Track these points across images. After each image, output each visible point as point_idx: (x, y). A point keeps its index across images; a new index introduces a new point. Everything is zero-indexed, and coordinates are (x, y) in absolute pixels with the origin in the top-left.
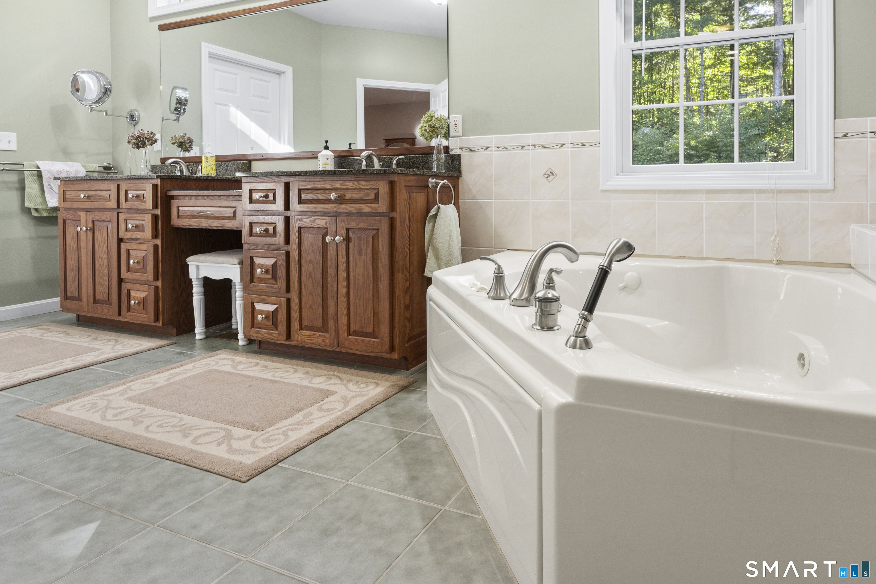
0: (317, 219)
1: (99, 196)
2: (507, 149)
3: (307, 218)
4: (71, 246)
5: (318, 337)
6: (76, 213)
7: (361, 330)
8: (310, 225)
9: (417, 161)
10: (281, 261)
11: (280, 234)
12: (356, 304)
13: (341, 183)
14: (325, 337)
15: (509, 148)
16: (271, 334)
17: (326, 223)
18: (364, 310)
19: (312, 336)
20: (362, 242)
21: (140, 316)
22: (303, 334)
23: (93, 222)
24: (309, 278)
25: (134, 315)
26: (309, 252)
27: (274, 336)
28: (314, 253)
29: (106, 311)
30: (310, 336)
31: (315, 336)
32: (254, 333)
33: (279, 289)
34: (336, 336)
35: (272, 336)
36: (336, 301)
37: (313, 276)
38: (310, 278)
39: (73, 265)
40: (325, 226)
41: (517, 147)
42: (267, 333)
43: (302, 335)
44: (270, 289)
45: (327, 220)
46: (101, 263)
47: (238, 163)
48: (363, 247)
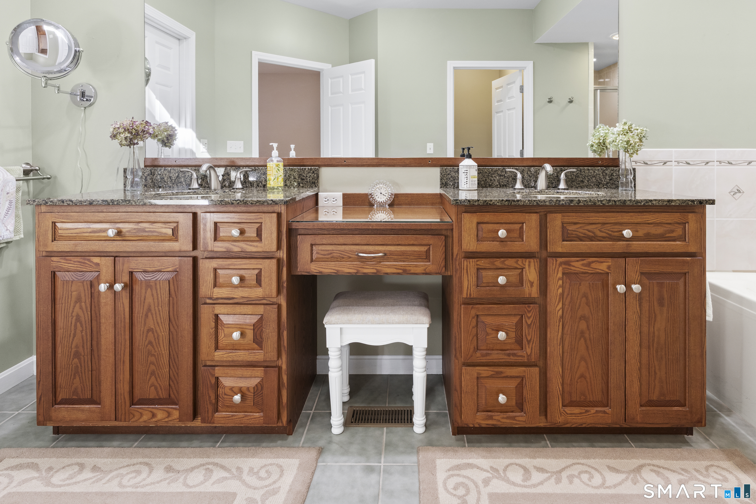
0: (593, 262)
1: (146, 232)
2: (689, 164)
3: (577, 261)
4: (74, 314)
5: (594, 414)
6: (89, 260)
7: (662, 398)
8: (582, 270)
9: (581, 174)
10: (531, 319)
11: (532, 284)
12: (655, 367)
13: (631, 216)
14: (605, 412)
15: (691, 163)
16: (513, 418)
17: (609, 267)
18: (666, 373)
19: (583, 413)
20: (665, 290)
21: (246, 416)
22: (569, 412)
23: (131, 273)
24: (580, 339)
25: (233, 416)
26: (580, 306)
27: (519, 421)
28: (589, 306)
29: (160, 415)
30: (581, 413)
31: (589, 413)
32: (483, 420)
33: (528, 356)
34: (623, 410)
35: (516, 420)
36: (623, 365)
37: (587, 335)
38: (582, 339)
39: (77, 347)
40: (607, 270)
41: (701, 162)
42: (508, 418)
43: (567, 414)
44: (512, 357)
45: (610, 264)
46: (153, 340)
47: (300, 169)
48: (666, 296)
